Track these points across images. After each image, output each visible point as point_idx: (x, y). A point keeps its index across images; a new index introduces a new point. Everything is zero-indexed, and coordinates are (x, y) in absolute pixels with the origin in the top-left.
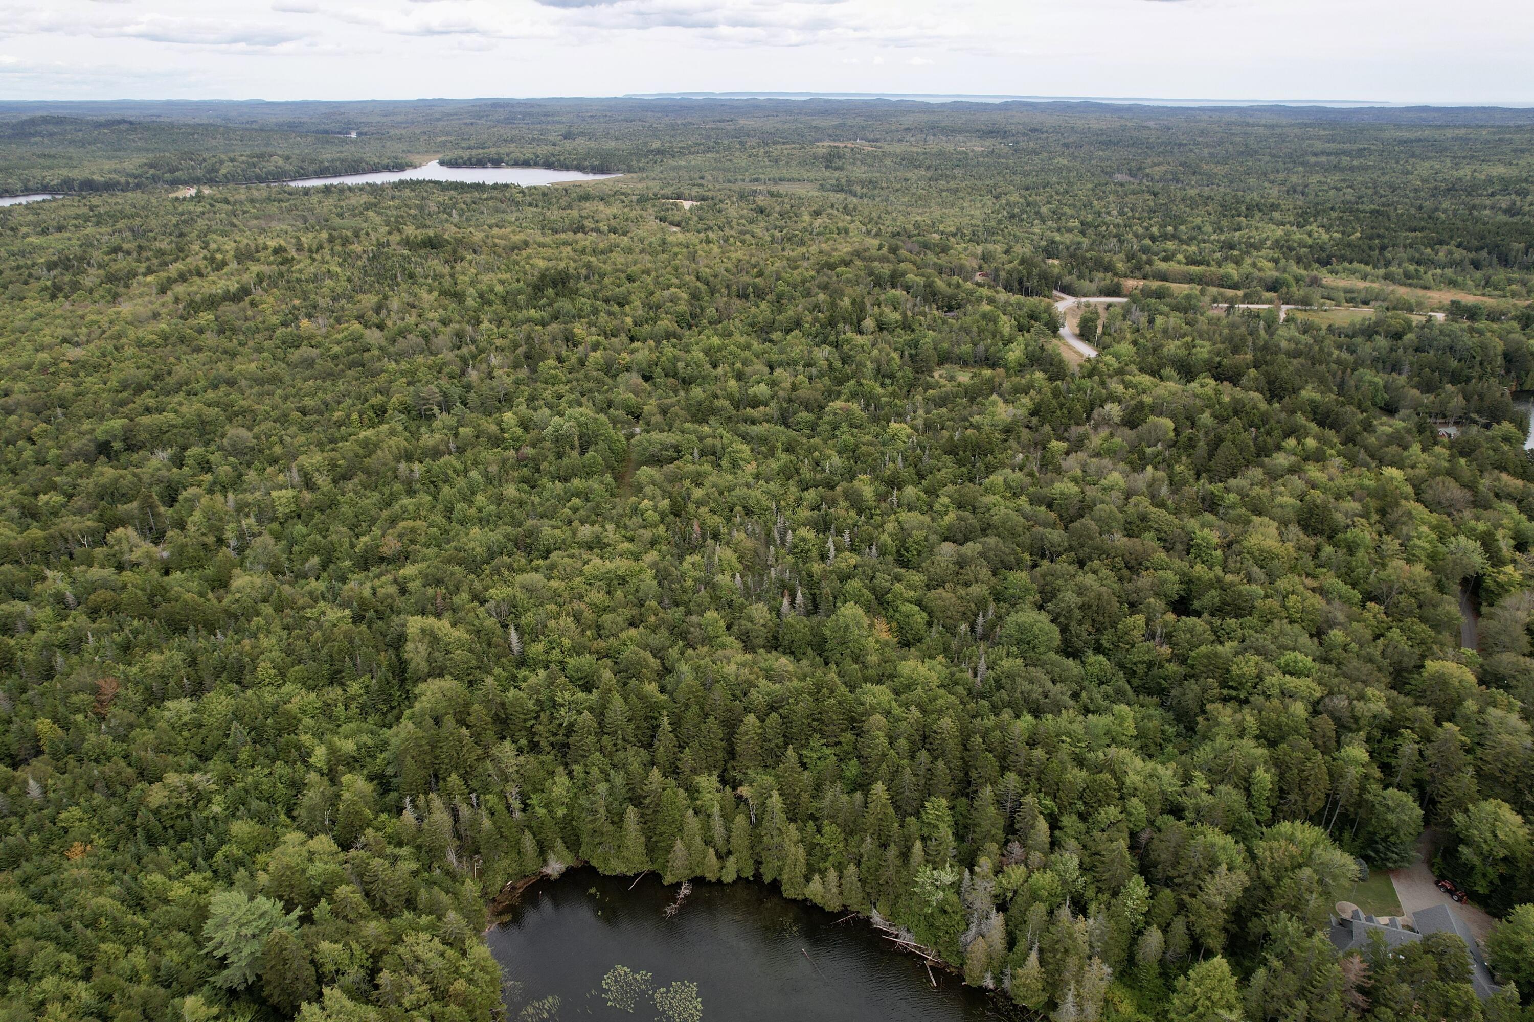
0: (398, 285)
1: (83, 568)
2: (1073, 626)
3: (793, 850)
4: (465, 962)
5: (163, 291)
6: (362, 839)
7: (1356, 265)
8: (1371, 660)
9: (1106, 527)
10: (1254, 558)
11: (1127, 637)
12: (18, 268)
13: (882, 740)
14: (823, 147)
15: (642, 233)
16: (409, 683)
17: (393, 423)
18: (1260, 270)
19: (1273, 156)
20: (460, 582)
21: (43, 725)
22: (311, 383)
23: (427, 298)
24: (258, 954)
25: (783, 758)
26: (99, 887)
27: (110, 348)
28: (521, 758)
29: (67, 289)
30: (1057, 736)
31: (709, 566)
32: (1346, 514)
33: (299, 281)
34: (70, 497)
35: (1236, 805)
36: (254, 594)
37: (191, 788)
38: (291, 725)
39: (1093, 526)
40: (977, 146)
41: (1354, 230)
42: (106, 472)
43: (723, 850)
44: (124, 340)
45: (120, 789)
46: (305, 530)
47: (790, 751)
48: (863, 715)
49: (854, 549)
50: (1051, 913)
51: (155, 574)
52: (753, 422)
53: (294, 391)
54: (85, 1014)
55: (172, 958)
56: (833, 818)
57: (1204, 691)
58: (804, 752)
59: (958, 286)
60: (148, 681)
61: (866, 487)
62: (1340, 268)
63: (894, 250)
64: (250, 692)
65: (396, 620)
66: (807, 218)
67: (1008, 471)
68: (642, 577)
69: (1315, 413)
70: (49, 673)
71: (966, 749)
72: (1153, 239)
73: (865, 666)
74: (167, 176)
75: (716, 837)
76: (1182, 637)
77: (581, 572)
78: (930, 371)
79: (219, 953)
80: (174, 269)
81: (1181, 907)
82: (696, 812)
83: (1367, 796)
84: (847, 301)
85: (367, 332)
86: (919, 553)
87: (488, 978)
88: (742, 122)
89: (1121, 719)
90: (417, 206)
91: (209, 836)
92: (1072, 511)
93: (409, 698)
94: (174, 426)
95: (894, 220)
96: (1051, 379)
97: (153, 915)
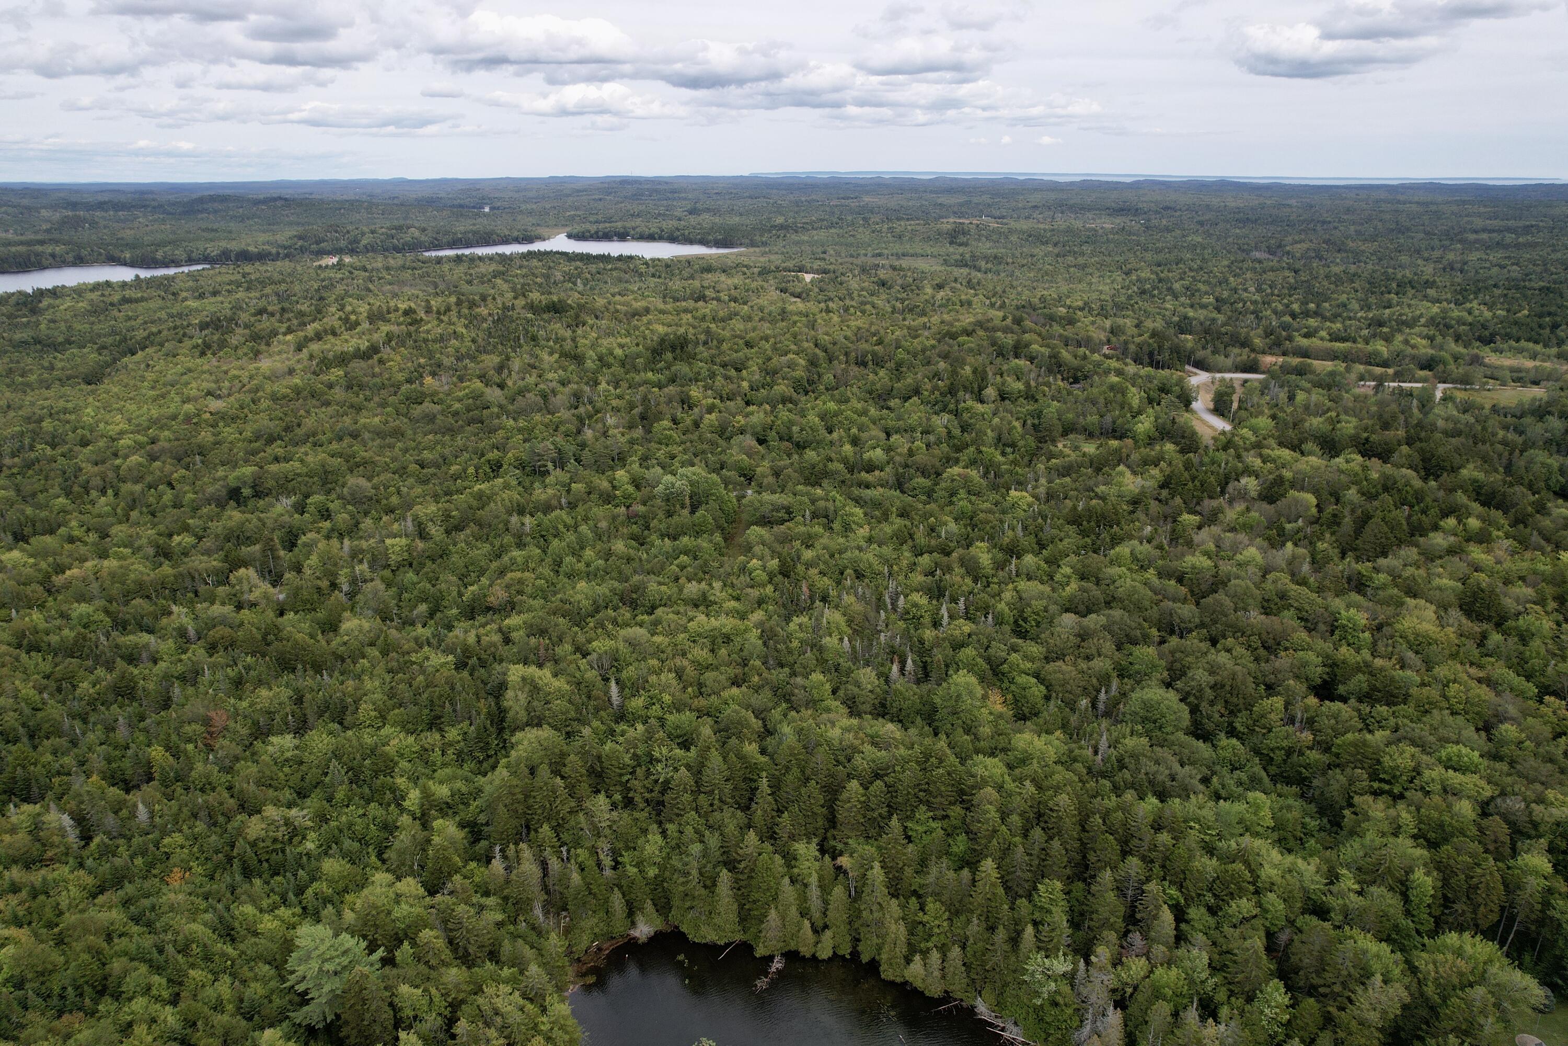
0: (520, 346)
1: (205, 605)
2: (1204, 706)
3: (893, 927)
4: (545, 1019)
5: (299, 349)
6: (449, 885)
7: (1523, 343)
8: (1551, 761)
9: (1241, 604)
10: (1408, 642)
11: (1263, 721)
12: (175, 328)
13: (993, 813)
14: (948, 224)
15: (763, 301)
16: (507, 732)
17: (507, 478)
18: (1413, 347)
19: (1427, 233)
20: (563, 633)
21: (157, 753)
22: (430, 437)
23: (547, 359)
24: (339, 992)
25: (887, 829)
26: (194, 914)
27: (248, 399)
28: (615, 814)
29: (215, 346)
30: (1185, 821)
31: (817, 628)
32: (1517, 600)
33: (426, 341)
34: (200, 539)
35: (1392, 911)
36: (361, 637)
37: (287, 822)
38: (388, 767)
39: (1227, 602)
40: (1108, 224)
41: (1521, 308)
42: (234, 516)
43: (820, 924)
44: (260, 394)
45: (221, 819)
46: (415, 579)
47: (894, 821)
48: (973, 787)
49: (968, 617)
50: (1176, 1014)
51: (270, 614)
52: (868, 487)
53: (413, 444)
54: (170, 1039)
55: (256, 990)
56: (937, 895)
57: (1351, 782)
58: (909, 824)
59: (1085, 357)
60: (256, 716)
61: (983, 554)
62: (1505, 346)
63: (1018, 321)
64: (350, 733)
65: (498, 668)
66: (929, 290)
67: (1135, 542)
68: (747, 636)
69: (1478, 494)
70: (166, 703)
71: (1084, 829)
72: (1294, 316)
73: (977, 738)
74: (314, 247)
75: (813, 909)
76: (1325, 723)
77: (685, 630)
78: (1054, 442)
79: (300, 988)
80: (311, 329)
81: (1328, 1021)
82: (793, 881)
83: (1552, 913)
84: (968, 369)
85: (488, 391)
86: (1038, 624)
87: (567, 1037)
88: (867, 199)
89: (1257, 808)
90: (543, 275)
91: (301, 873)
92: (1204, 587)
93: (505, 747)
94: (299, 475)
95: (1019, 294)
96: (1183, 451)
97: (242, 947)
